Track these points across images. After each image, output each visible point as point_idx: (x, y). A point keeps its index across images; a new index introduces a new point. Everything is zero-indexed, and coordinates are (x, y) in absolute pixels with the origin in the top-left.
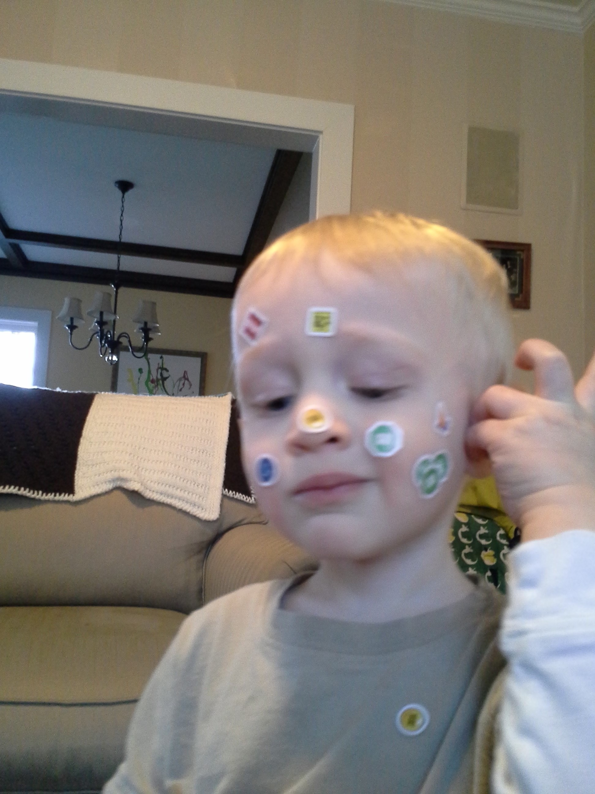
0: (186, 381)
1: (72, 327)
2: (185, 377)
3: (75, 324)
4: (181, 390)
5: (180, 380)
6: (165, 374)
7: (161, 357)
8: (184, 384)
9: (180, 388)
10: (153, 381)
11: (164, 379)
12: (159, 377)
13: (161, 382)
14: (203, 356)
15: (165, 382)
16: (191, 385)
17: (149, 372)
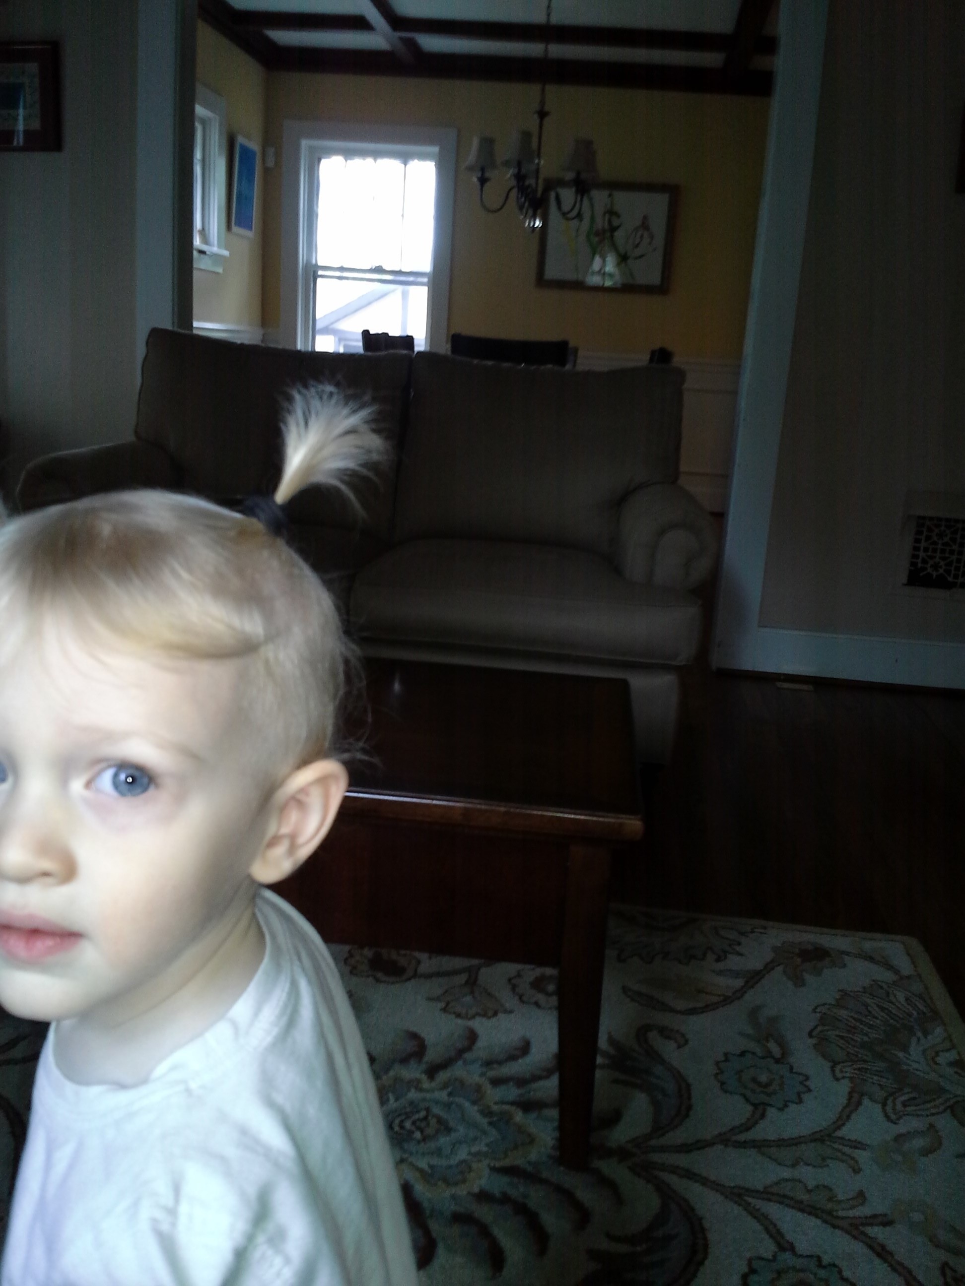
0: (646, 234)
1: (483, 181)
2: (645, 225)
3: (487, 175)
4: (637, 246)
5: (636, 229)
6: (616, 222)
7: (610, 195)
8: (642, 236)
9: (637, 242)
10: (597, 234)
11: (613, 229)
12: (606, 226)
13: (608, 234)
14: (673, 191)
15: (616, 234)
16: (652, 237)
17: (593, 218)
